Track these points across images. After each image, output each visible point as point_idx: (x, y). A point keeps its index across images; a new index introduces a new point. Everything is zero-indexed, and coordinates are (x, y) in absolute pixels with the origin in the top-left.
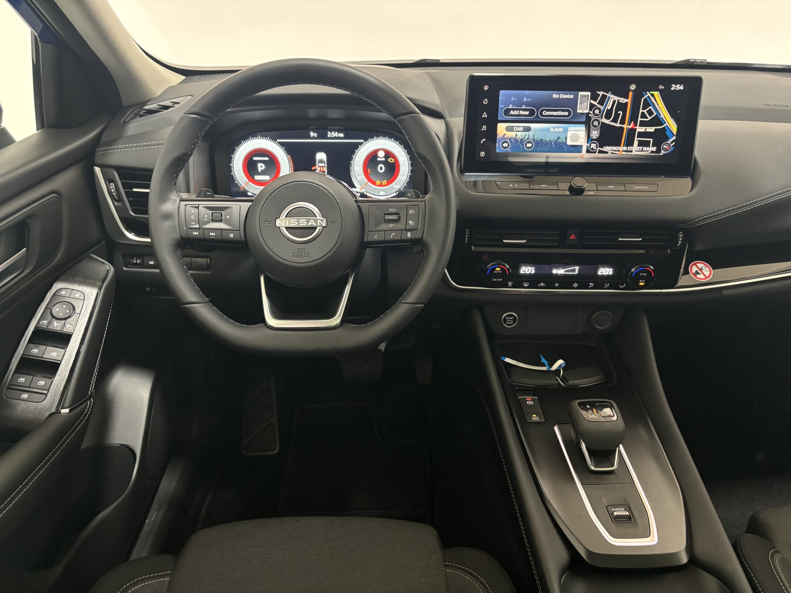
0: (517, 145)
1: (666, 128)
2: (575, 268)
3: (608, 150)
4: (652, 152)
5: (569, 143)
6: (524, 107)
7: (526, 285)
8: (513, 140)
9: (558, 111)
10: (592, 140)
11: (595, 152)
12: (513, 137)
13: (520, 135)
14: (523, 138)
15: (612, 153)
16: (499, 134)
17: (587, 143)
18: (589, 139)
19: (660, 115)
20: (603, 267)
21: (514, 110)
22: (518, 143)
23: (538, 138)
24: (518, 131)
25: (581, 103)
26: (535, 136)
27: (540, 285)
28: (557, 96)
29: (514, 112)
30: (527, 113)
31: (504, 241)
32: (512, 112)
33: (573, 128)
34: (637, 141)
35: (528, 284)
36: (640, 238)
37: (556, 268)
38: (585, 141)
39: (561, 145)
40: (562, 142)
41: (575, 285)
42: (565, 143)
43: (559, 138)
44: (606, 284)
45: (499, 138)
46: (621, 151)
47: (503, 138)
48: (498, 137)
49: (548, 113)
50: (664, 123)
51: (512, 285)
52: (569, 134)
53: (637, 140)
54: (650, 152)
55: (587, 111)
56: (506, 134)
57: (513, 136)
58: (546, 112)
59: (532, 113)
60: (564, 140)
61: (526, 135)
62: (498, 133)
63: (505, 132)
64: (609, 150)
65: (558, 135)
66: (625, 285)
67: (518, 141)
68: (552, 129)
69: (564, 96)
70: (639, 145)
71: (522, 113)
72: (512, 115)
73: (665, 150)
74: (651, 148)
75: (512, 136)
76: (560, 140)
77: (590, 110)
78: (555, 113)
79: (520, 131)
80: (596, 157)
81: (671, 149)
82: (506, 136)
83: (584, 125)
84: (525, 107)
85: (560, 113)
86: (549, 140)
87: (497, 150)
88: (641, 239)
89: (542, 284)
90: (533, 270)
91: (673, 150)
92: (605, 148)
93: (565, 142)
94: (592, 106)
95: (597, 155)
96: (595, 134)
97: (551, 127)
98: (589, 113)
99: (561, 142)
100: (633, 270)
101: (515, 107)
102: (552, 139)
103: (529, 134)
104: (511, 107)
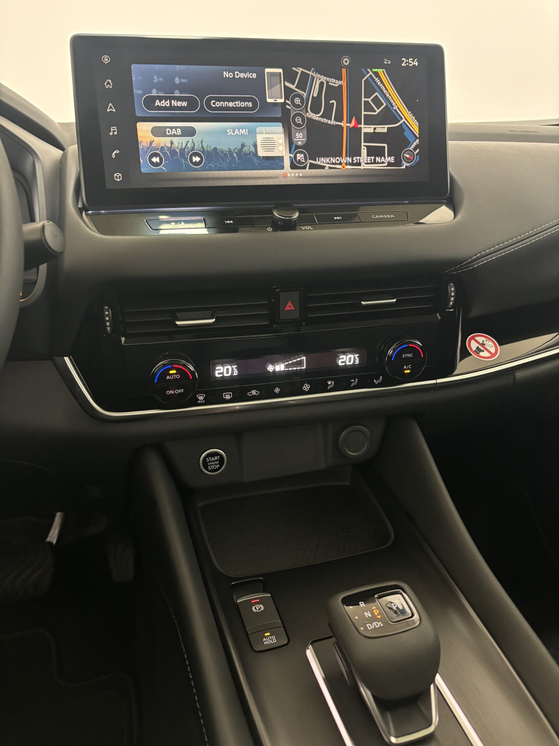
0: (176, 158)
1: (404, 126)
2: (302, 358)
3: (323, 162)
4: (389, 164)
5: (261, 153)
6: (177, 93)
7: (228, 397)
8: (168, 150)
9: (235, 101)
10: (297, 147)
11: (304, 168)
12: (167, 147)
13: (179, 142)
14: (184, 146)
15: (330, 168)
16: (141, 142)
17: (290, 153)
18: (292, 146)
19: (393, 106)
20: (344, 353)
21: (161, 99)
22: (178, 156)
23: (210, 147)
24: (174, 136)
25: (270, 87)
26: (203, 144)
27: (250, 394)
28: (231, 75)
29: (162, 102)
30: (185, 104)
31: (178, 323)
32: (157, 103)
33: (264, 129)
34: (365, 148)
35: (230, 394)
36: (393, 299)
37: (273, 363)
38: (285, 151)
39: (248, 157)
40: (250, 152)
41: (306, 387)
42: (256, 154)
43: (243, 146)
44: (353, 381)
45: (143, 148)
46: (344, 164)
47: (151, 148)
48: (141, 147)
49: (219, 104)
50: (399, 118)
51: (204, 399)
52: (259, 138)
53: (364, 146)
54: (386, 164)
55: (282, 101)
56: (153, 141)
57: (167, 145)
58: (216, 102)
59: (192, 104)
60: (252, 149)
61: (188, 142)
62: (140, 140)
63: (152, 137)
64: (326, 163)
65: (242, 141)
66: (381, 377)
67: (177, 152)
68: (230, 131)
69: (242, 75)
70: (368, 155)
71: (174, 103)
72: (159, 108)
73: (408, 160)
74: (386, 158)
75: (165, 144)
76: (245, 149)
77: (286, 98)
78: (231, 104)
79: (177, 136)
80: (307, 175)
81: (417, 159)
82: (156, 145)
83: (280, 124)
84: (180, 94)
85: (239, 104)
86: (228, 150)
87: (142, 169)
88: (395, 300)
89: (254, 392)
90: (234, 369)
91: (419, 161)
92: (319, 161)
93: (254, 152)
94: (288, 92)
95: (308, 171)
96: (300, 138)
97: (228, 129)
98: (285, 103)
99: (248, 152)
100: (390, 352)
101: (162, 93)
102: (232, 148)
103: (194, 140)
104: (155, 93)
